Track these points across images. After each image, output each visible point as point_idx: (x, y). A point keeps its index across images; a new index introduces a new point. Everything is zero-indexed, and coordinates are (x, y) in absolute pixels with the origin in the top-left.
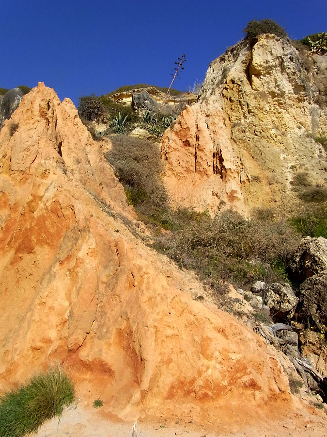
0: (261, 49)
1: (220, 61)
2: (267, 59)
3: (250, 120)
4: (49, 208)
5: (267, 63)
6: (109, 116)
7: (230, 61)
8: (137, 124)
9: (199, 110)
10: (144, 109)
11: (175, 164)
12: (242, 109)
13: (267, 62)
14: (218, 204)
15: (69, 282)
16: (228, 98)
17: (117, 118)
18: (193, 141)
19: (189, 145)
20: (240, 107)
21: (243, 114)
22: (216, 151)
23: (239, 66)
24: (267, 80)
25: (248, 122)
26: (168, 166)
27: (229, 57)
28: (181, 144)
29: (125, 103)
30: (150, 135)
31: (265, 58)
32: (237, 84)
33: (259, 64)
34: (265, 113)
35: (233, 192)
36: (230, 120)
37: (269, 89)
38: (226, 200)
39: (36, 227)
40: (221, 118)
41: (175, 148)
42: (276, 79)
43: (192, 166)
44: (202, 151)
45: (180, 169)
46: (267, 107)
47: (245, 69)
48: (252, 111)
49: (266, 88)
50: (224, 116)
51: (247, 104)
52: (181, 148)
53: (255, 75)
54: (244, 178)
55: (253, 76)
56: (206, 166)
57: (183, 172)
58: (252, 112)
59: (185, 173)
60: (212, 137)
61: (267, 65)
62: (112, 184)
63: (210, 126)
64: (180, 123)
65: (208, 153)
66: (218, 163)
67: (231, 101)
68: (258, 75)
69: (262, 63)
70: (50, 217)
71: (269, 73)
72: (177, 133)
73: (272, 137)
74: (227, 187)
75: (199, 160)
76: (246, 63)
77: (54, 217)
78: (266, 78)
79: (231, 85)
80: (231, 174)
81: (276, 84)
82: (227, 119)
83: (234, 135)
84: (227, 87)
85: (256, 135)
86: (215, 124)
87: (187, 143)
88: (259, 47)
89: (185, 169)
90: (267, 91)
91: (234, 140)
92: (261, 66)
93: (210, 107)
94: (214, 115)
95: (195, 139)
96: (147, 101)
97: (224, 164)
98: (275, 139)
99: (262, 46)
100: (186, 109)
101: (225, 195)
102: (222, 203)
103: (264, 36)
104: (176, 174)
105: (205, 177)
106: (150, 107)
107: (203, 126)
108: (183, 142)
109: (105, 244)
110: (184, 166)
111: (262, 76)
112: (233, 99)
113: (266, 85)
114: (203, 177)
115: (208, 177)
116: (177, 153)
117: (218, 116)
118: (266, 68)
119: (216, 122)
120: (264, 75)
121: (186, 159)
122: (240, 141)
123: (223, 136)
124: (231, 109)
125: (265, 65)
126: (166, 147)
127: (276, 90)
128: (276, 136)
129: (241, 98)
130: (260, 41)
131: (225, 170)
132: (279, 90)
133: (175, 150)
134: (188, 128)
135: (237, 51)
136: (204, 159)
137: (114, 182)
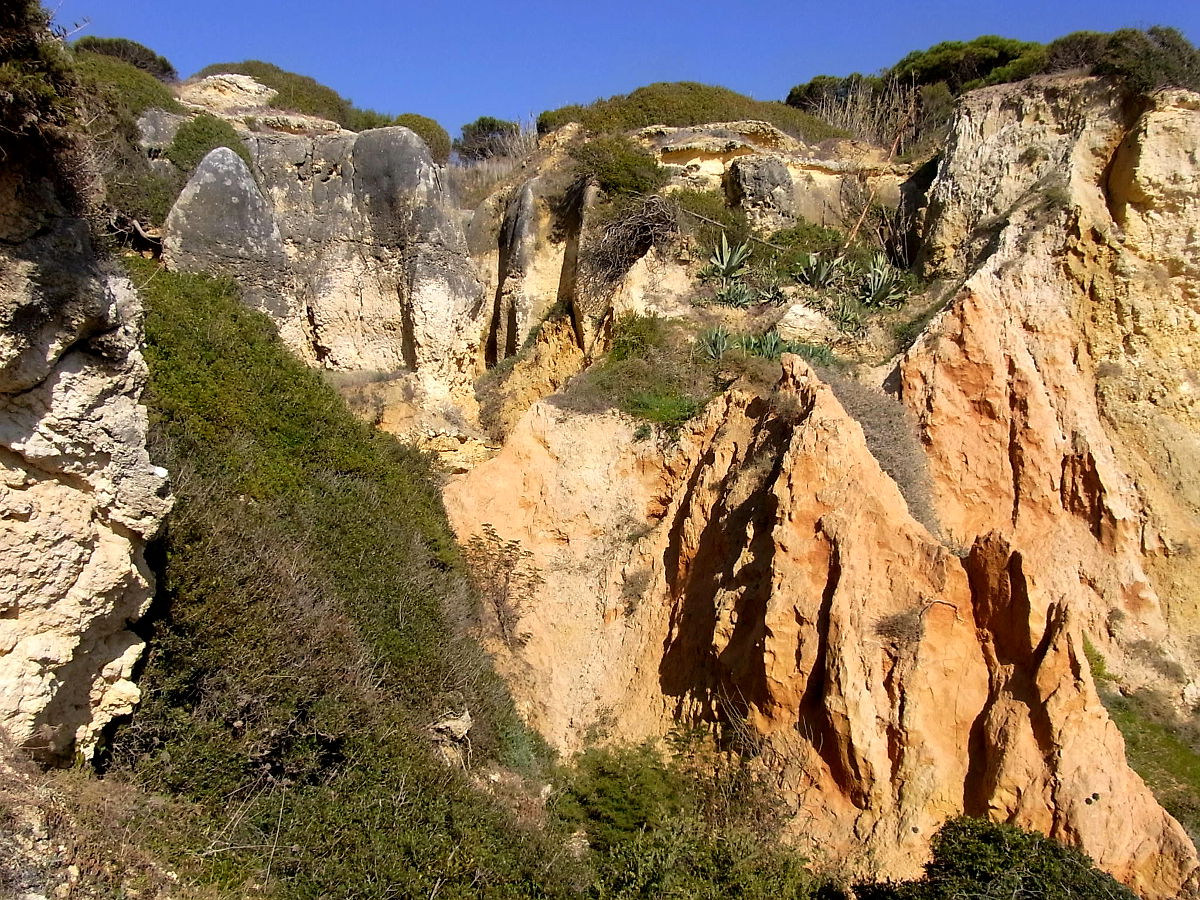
0: (1164, 137)
1: (1004, 106)
2: (1179, 172)
3: (1141, 359)
5: (1175, 182)
6: (693, 242)
7: (1042, 122)
9: (1001, 305)
11: (956, 463)
12: (1121, 322)
13: (1176, 179)
14: (1105, 615)
16: (1087, 285)
17: (717, 252)
18: (1001, 404)
19: (992, 415)
20: (1115, 316)
21: (1121, 338)
22: (1072, 452)
23: (1082, 160)
24: (1167, 227)
25: (1137, 366)
26: (933, 466)
27: (1037, 108)
28: (968, 407)
31: (1172, 166)
32: (1109, 246)
33: (1155, 180)
34: (1167, 333)
35: (1137, 586)
36: (1089, 352)
37: (1167, 250)
38: (1120, 604)
40: (1067, 342)
41: (950, 414)
42: (1191, 231)
43: (1003, 478)
44: (1038, 447)
45: (970, 482)
46: (1171, 318)
47: (1100, 173)
48: (1144, 331)
49: (1158, 247)
50: (1076, 338)
51: (1133, 308)
52: (968, 419)
53: (1135, 206)
54: (1152, 544)
55: (1128, 205)
56: (1047, 490)
57: (979, 489)
58: (1142, 334)
59: (985, 495)
60: (1054, 402)
61: (1175, 187)
63: (1043, 366)
64: (960, 341)
65: (1052, 455)
66: (1081, 488)
67: (1093, 294)
68: (1143, 205)
69: (1162, 180)
71: (1173, 209)
72: (949, 370)
73: (1183, 406)
74: (1121, 568)
75: (1030, 471)
76: (1106, 158)
78: (1164, 221)
79: (1091, 245)
80: (1126, 535)
81: (1188, 242)
82: (1082, 349)
83: (1110, 406)
84: (1080, 248)
85: (1154, 402)
86: (1058, 363)
87: (984, 408)
88: (1161, 130)
89: (986, 483)
90: (1161, 255)
91: (1110, 419)
92: (1156, 186)
93: (1031, 294)
94: (1050, 332)
95: (1007, 401)
96: (778, 189)
97: (1108, 502)
98: (1190, 408)
99: (1168, 129)
100: (970, 297)
101: (1119, 592)
102: (1115, 615)
103: (1173, 95)
104: (958, 492)
105: (1046, 519)
107: (1025, 363)
108: (973, 402)
110: (980, 473)
111: (1152, 213)
112: (1101, 292)
113: (1160, 238)
114: (1040, 518)
115: (1054, 520)
116: (959, 432)
117: (1059, 334)
118: (1169, 195)
119: (1060, 358)
120: (1159, 211)
121: (985, 453)
122: (1126, 425)
123: (1080, 404)
124: (1094, 319)
125: (1168, 186)
126: (918, 404)
127: (1187, 258)
128: (1192, 403)
129: (1121, 294)
130: (1161, 110)
131: (1113, 520)
132: (1193, 261)
133: (950, 420)
134: (988, 367)
135: (1073, 101)
136: (1043, 470)
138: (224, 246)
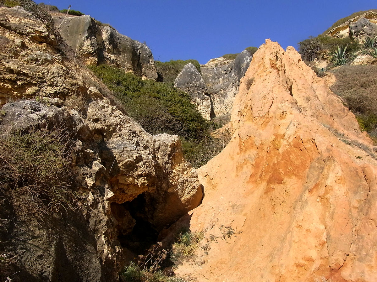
4: (292, 144)
6: (328, 52)
8: (358, 52)
10: (363, 36)
15: (321, 207)
17: (336, 52)
29: (342, 36)
30: (374, 59)
39: (282, 161)
62: (342, 114)
70: (293, 151)
77: (297, 151)
96: (365, 27)
106: (369, 32)
109: (351, 171)
137: (344, 112)
138: (186, 84)
